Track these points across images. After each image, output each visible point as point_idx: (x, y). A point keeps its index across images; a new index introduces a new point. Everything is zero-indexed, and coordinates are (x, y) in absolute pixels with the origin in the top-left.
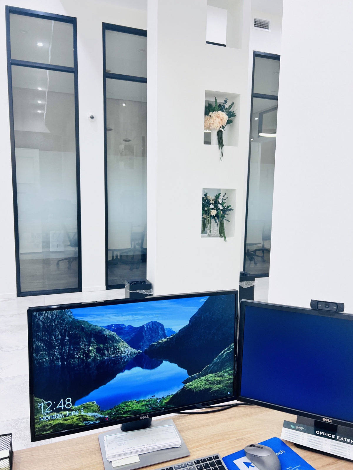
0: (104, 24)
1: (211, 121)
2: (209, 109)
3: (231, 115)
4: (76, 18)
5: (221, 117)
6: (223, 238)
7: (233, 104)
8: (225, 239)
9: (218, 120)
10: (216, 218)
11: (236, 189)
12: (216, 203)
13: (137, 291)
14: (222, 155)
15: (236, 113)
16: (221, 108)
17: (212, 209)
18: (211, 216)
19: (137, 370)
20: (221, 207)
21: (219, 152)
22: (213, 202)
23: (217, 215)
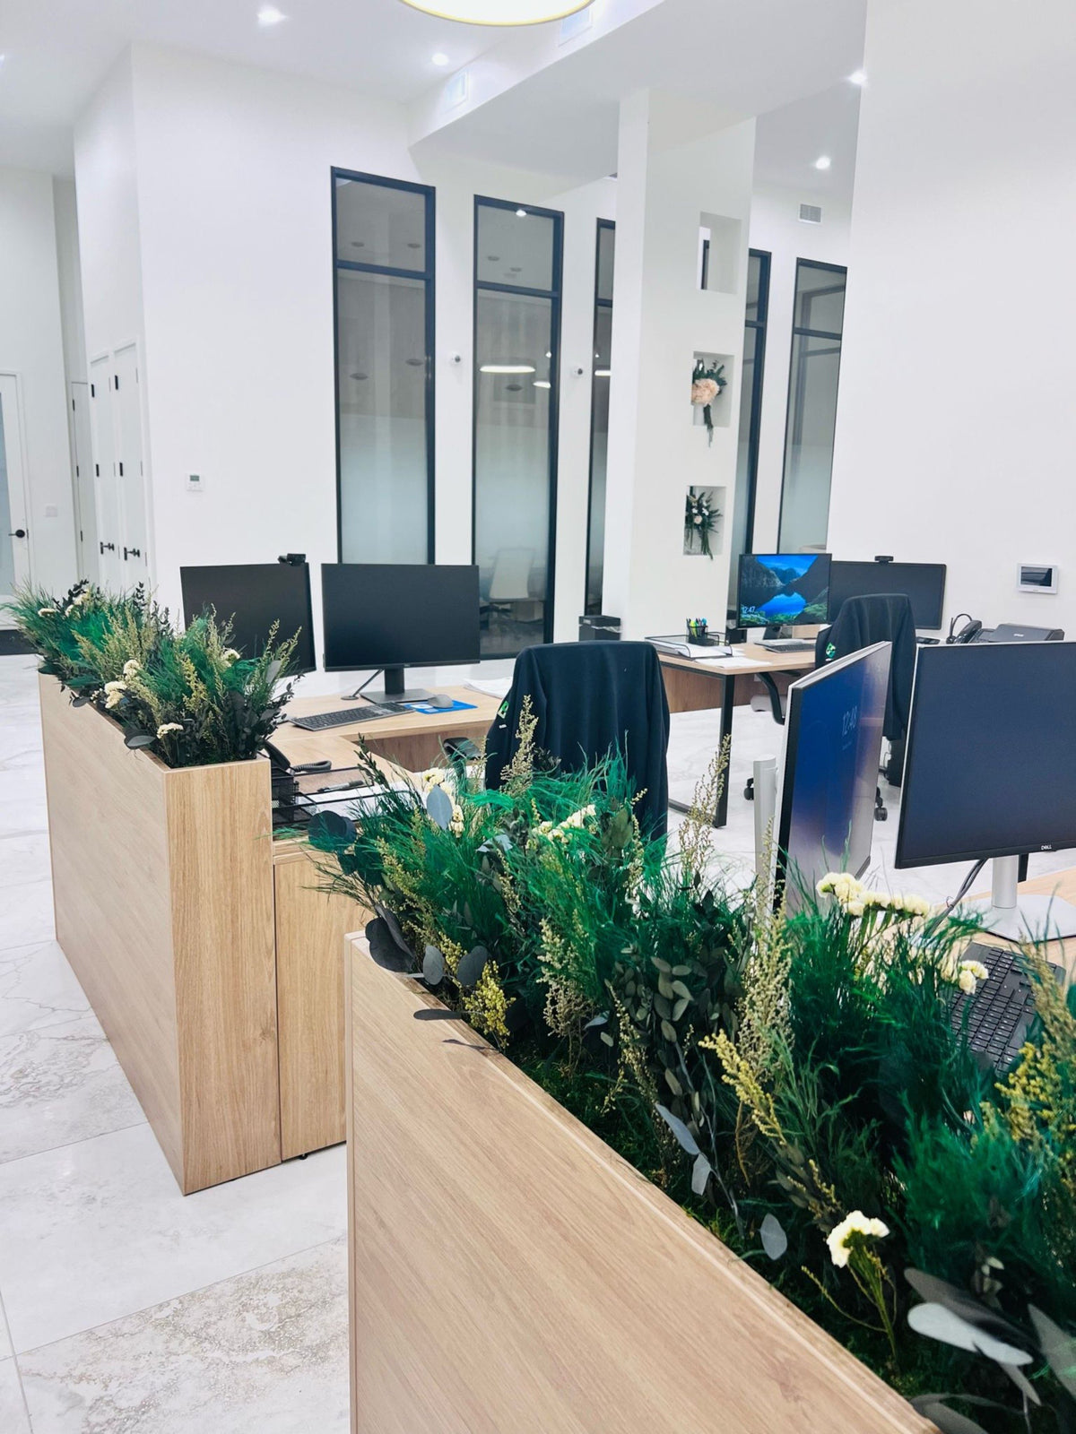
0: (476, 196)
1: (698, 392)
2: (697, 375)
3: (722, 383)
4: (434, 188)
5: (712, 387)
6: (708, 557)
7: (723, 367)
8: (712, 558)
9: (708, 392)
10: (700, 528)
11: (724, 488)
12: (700, 507)
13: (604, 628)
14: (711, 440)
15: (727, 380)
16: (710, 375)
17: (696, 515)
18: (695, 524)
19: (782, 596)
20: (706, 512)
21: (708, 434)
22: (696, 505)
23: (703, 524)
